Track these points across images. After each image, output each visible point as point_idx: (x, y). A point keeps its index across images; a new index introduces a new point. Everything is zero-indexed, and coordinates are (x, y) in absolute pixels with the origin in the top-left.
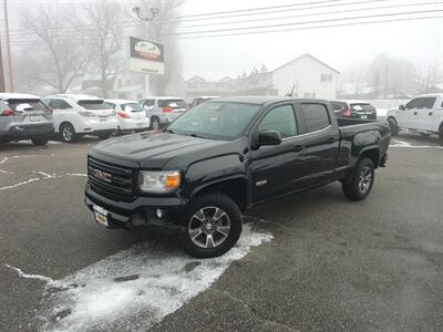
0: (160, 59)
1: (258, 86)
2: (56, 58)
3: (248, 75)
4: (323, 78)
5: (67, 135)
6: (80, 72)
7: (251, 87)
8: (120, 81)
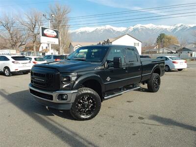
0: (57, 37)
2: (12, 37)
3: (101, 44)
4: (135, 44)
5: (7, 73)
6: (24, 43)
8: (42, 47)
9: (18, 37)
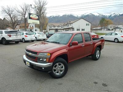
0: (38, 19)
1: (69, 27)
2: (12, 20)
3: (66, 24)
4: (87, 25)
6: (19, 24)
7: (67, 27)
8: (30, 26)
9: (16, 20)
